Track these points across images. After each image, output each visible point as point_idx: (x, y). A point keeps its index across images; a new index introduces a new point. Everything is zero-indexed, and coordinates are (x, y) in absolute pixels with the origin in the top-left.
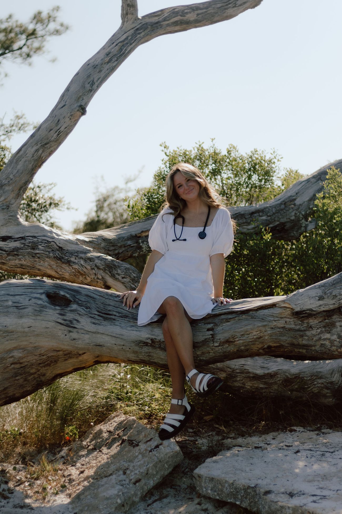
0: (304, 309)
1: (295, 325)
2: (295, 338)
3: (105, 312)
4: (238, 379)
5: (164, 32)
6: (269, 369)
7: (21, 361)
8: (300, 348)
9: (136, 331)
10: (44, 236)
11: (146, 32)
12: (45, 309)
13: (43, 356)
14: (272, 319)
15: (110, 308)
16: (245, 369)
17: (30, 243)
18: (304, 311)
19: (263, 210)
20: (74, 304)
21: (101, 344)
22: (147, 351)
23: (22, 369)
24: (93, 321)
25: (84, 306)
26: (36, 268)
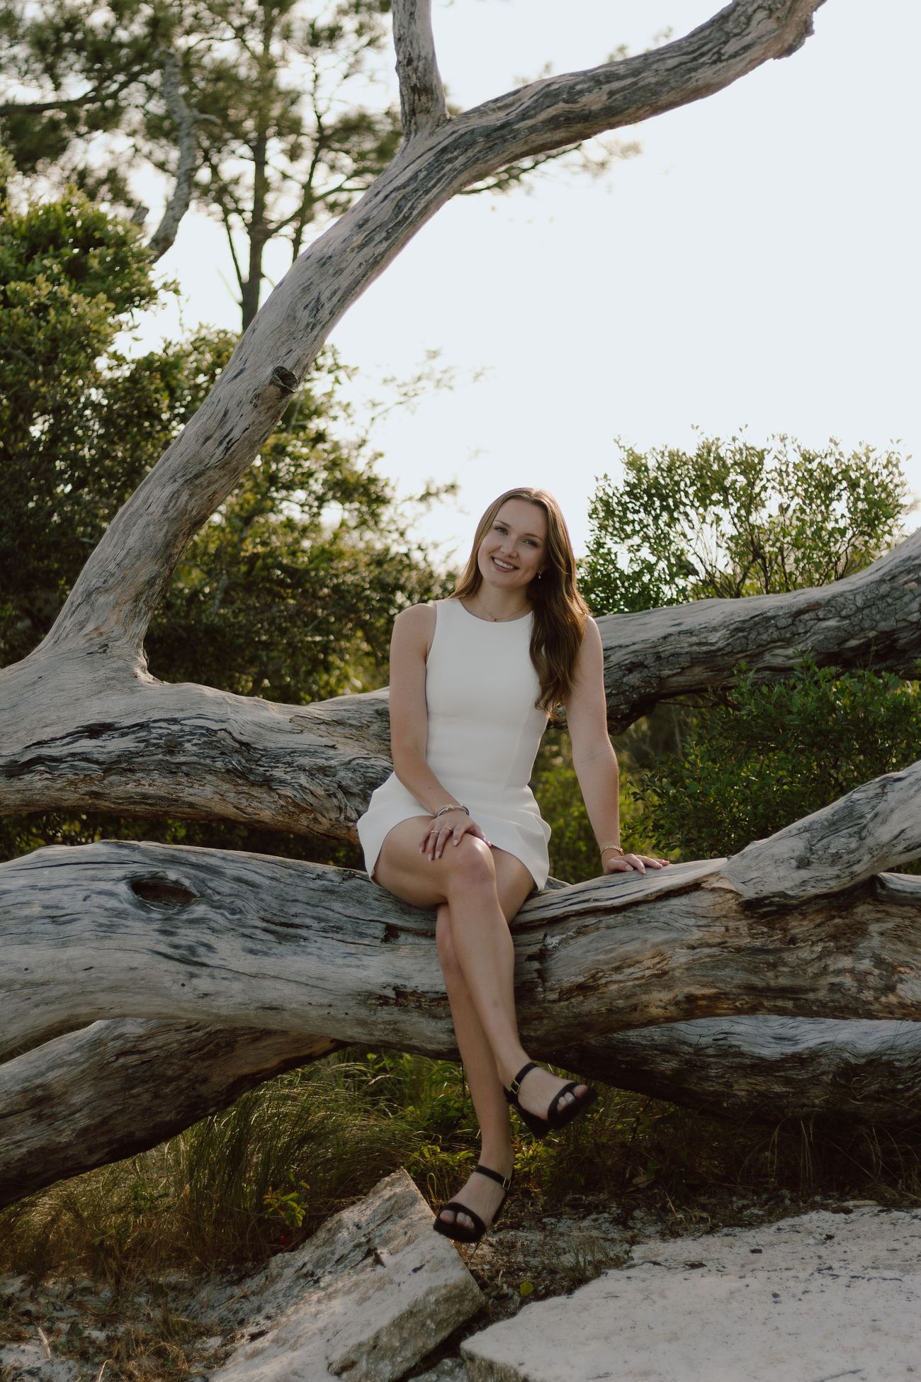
0: (765, 893)
1: (753, 936)
2: (755, 970)
3: (283, 920)
4: (713, 1072)
5: (525, 148)
6: (796, 1042)
7: (143, 1047)
8: (775, 998)
9: (358, 966)
10: (200, 717)
11: (470, 153)
12: (123, 922)
13: (197, 1031)
14: (692, 922)
15: (294, 909)
16: (731, 1046)
17: (161, 736)
18: (766, 898)
19: (829, 601)
20: (199, 903)
21: (274, 1004)
22: (388, 1018)
23: (145, 1067)
24: (249, 944)
25: (225, 908)
26: (184, 803)
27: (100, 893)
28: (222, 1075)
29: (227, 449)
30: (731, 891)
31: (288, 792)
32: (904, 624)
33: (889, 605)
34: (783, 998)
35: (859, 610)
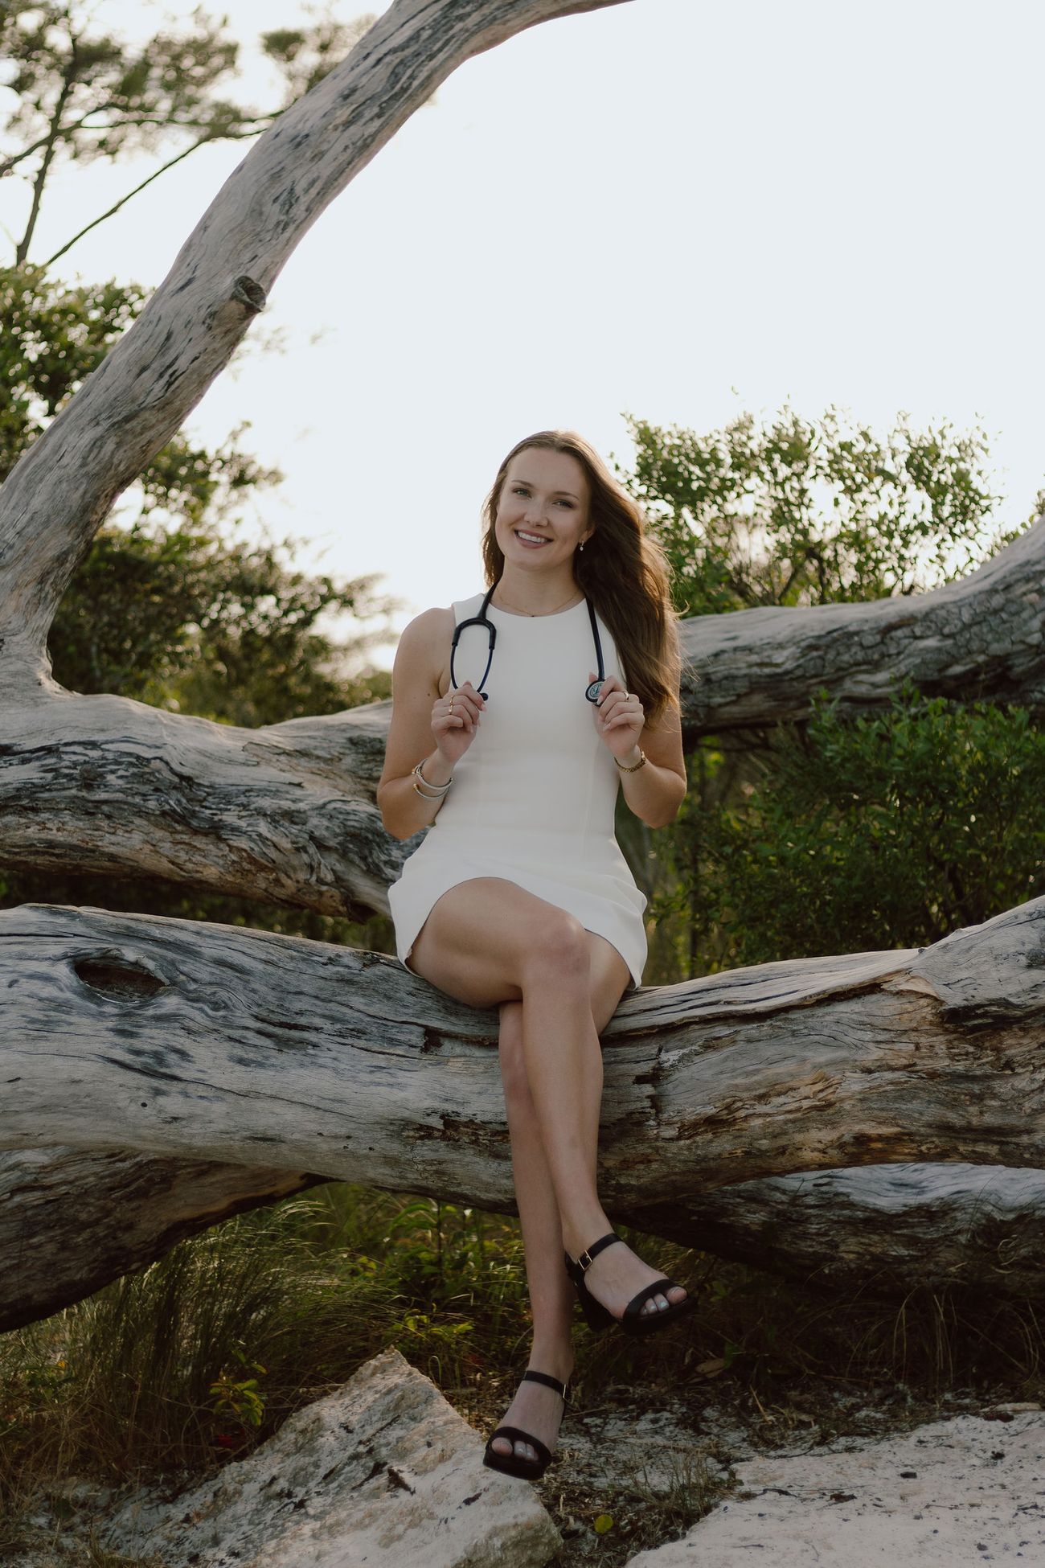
0: (977, 1000)
1: (952, 1057)
2: (953, 1104)
3: (283, 1019)
4: (813, 1228)
5: (555, 8)
6: (921, 1190)
7: (47, 1181)
8: (975, 1141)
9: (391, 1085)
10: (127, 740)
11: (486, 10)
12: (64, 1017)
13: (123, 1160)
14: (868, 1036)
15: (298, 1004)
16: (837, 1194)
17: (75, 765)
18: (979, 1006)
19: (927, 614)
20: (169, 993)
21: (270, 1133)
22: (430, 1155)
23: (50, 1208)
24: (239, 1051)
25: (204, 1002)
26: (103, 854)
27: (31, 977)
28: (152, 1220)
29: (169, 384)
30: (927, 996)
31: (243, 843)
32: (1021, 647)
33: (1004, 622)
34: (987, 1142)
35: (966, 627)
